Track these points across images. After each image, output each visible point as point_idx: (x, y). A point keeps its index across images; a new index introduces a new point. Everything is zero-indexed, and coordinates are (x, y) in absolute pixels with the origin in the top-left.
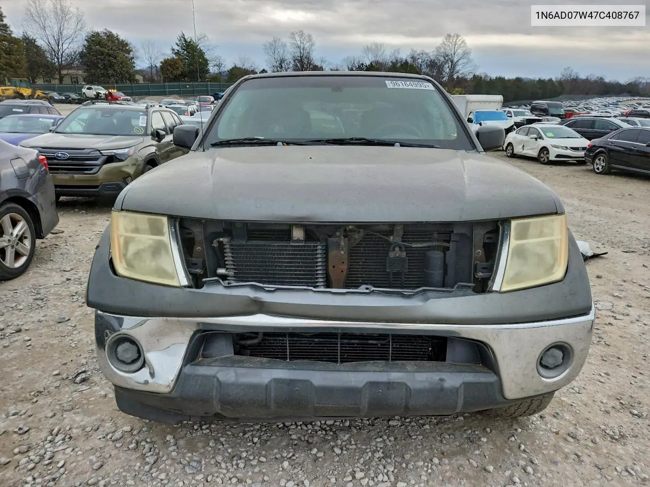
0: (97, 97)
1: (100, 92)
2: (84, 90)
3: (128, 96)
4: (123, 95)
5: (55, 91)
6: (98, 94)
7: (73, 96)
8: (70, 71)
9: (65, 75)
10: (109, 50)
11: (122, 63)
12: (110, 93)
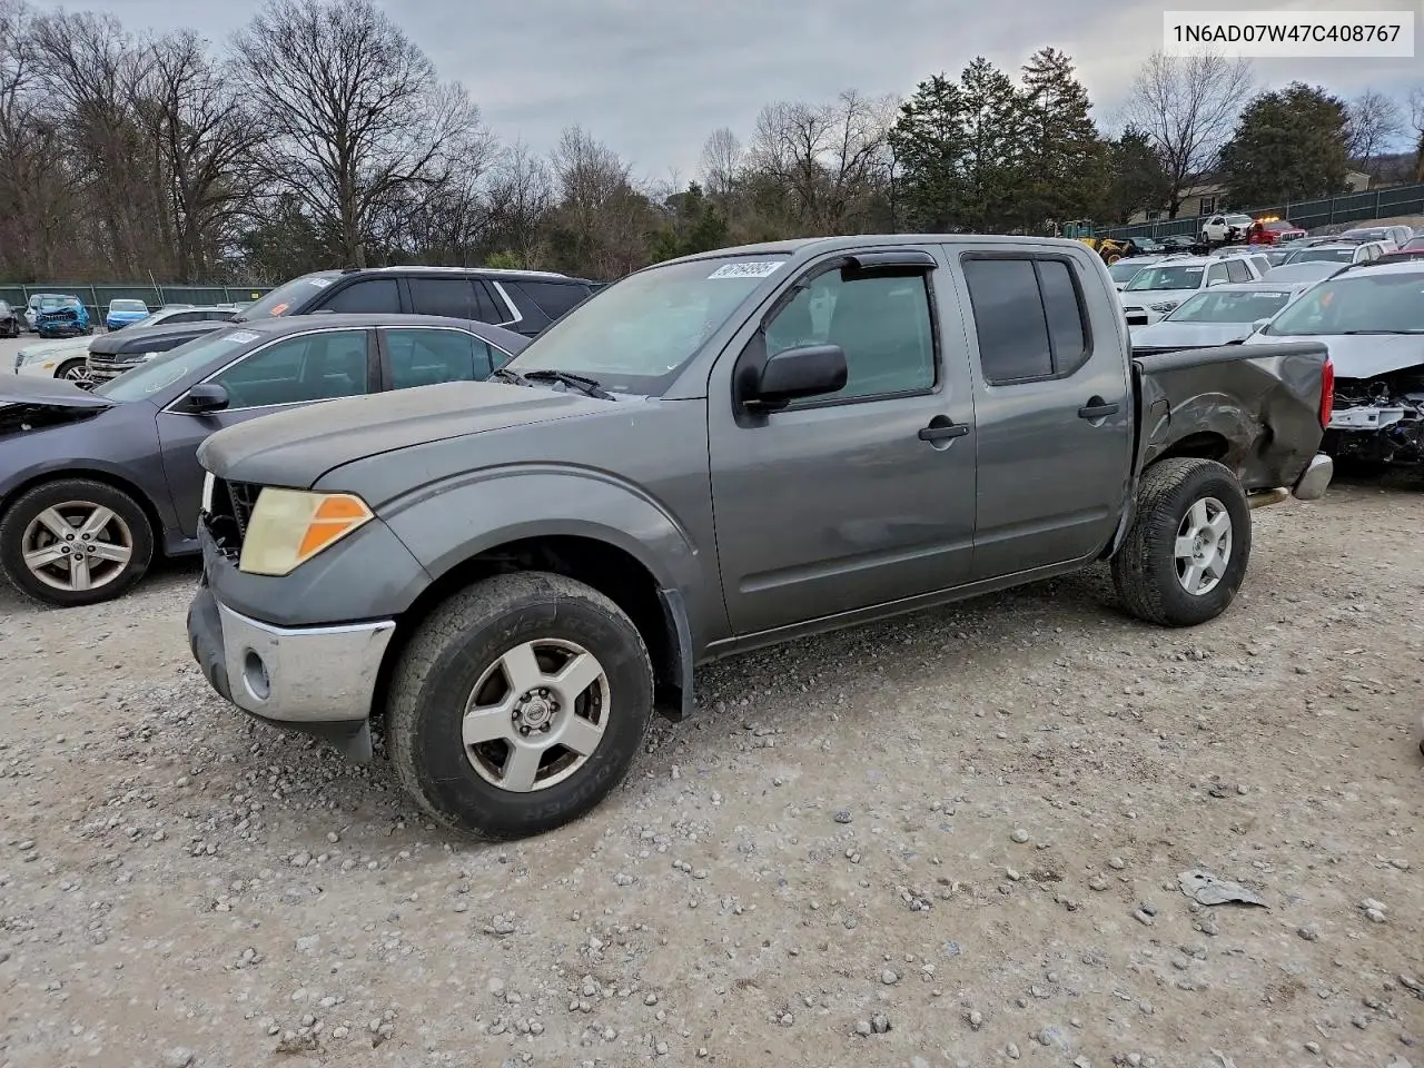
0: (1231, 239)
1: (1237, 226)
2: (1206, 227)
3: (1300, 228)
4: (1289, 225)
5: (1150, 237)
6: (1233, 231)
7: (1184, 241)
8: (1196, 190)
9: (1183, 199)
10: (1289, 129)
11: (1315, 153)
12: (1259, 227)
